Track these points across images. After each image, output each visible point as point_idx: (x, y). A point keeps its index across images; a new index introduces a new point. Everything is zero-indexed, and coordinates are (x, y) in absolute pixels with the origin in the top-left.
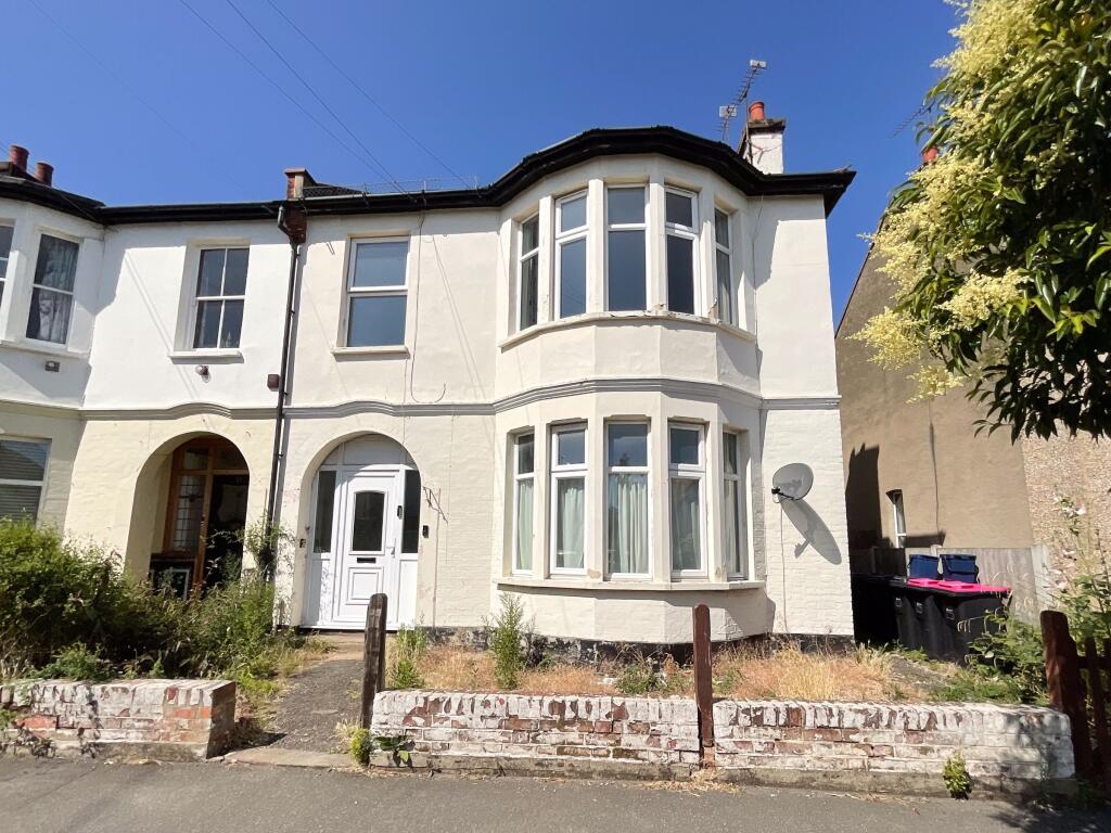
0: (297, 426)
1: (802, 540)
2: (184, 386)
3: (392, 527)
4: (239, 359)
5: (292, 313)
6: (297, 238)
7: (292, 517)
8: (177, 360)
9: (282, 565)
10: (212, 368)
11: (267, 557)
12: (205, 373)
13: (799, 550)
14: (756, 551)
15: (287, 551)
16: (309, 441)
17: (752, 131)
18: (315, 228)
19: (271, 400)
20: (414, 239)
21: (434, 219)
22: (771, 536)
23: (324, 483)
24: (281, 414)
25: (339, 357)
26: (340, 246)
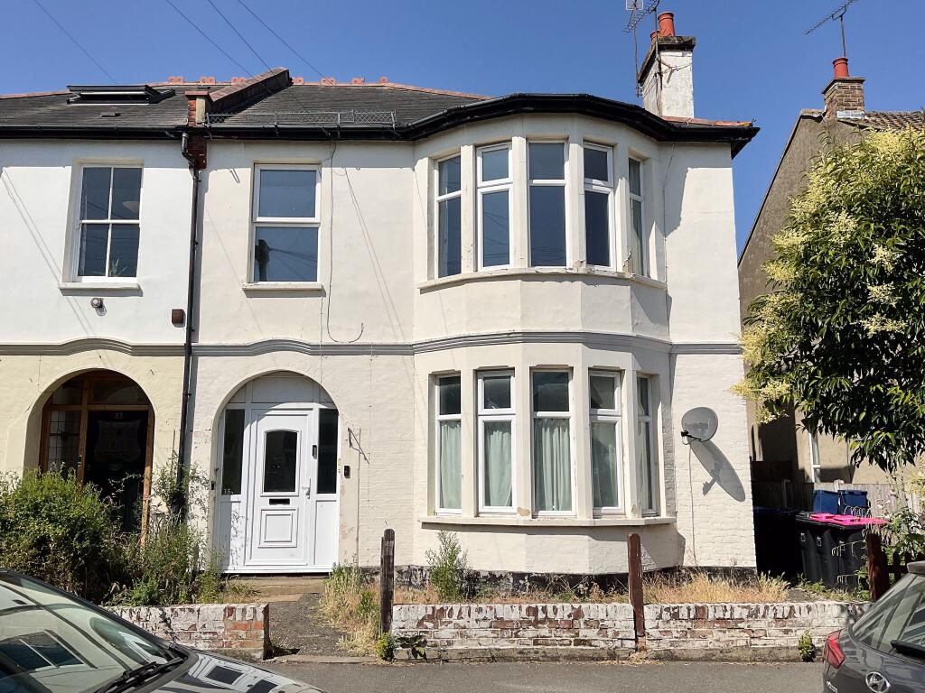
0: (205, 364)
1: (709, 478)
2: (75, 321)
3: (307, 467)
4: (137, 292)
5: (196, 244)
6: (198, 164)
7: (204, 457)
8: (66, 292)
9: (195, 509)
10: (107, 301)
11: (178, 500)
12: (100, 307)
13: (707, 488)
14: (667, 489)
15: (199, 495)
16: (218, 381)
17: (662, 48)
18: (215, 153)
19: (178, 336)
20: (326, 171)
21: (346, 151)
22: (681, 475)
23: (232, 424)
24: (189, 351)
25: (250, 293)
26: (245, 174)
